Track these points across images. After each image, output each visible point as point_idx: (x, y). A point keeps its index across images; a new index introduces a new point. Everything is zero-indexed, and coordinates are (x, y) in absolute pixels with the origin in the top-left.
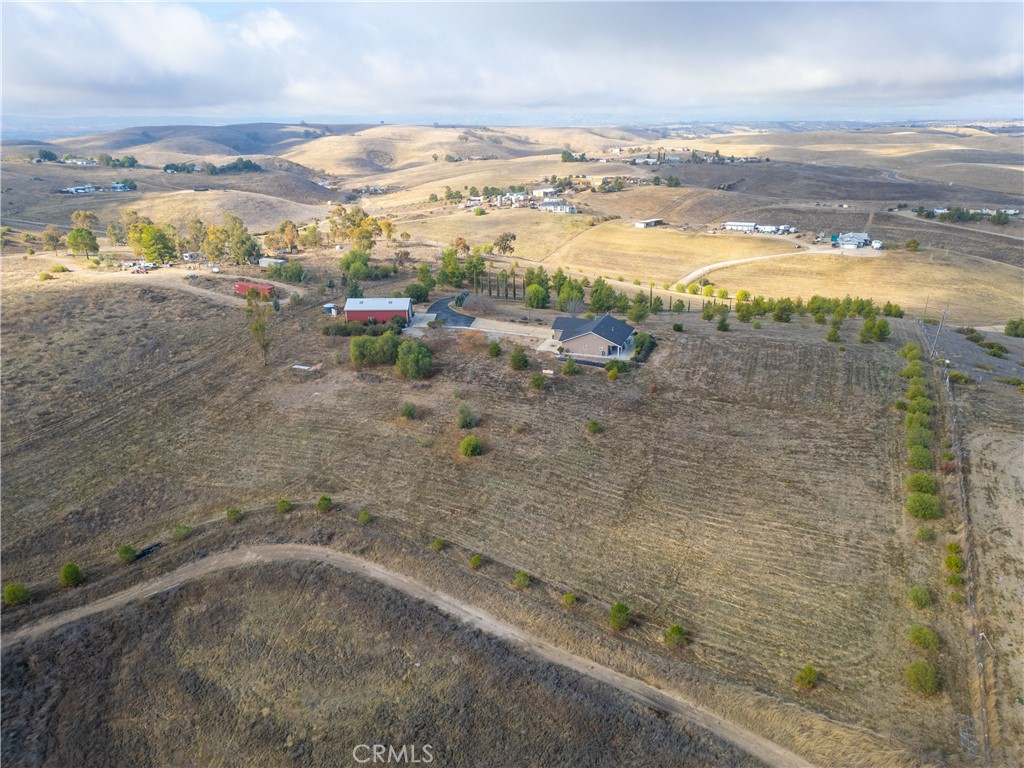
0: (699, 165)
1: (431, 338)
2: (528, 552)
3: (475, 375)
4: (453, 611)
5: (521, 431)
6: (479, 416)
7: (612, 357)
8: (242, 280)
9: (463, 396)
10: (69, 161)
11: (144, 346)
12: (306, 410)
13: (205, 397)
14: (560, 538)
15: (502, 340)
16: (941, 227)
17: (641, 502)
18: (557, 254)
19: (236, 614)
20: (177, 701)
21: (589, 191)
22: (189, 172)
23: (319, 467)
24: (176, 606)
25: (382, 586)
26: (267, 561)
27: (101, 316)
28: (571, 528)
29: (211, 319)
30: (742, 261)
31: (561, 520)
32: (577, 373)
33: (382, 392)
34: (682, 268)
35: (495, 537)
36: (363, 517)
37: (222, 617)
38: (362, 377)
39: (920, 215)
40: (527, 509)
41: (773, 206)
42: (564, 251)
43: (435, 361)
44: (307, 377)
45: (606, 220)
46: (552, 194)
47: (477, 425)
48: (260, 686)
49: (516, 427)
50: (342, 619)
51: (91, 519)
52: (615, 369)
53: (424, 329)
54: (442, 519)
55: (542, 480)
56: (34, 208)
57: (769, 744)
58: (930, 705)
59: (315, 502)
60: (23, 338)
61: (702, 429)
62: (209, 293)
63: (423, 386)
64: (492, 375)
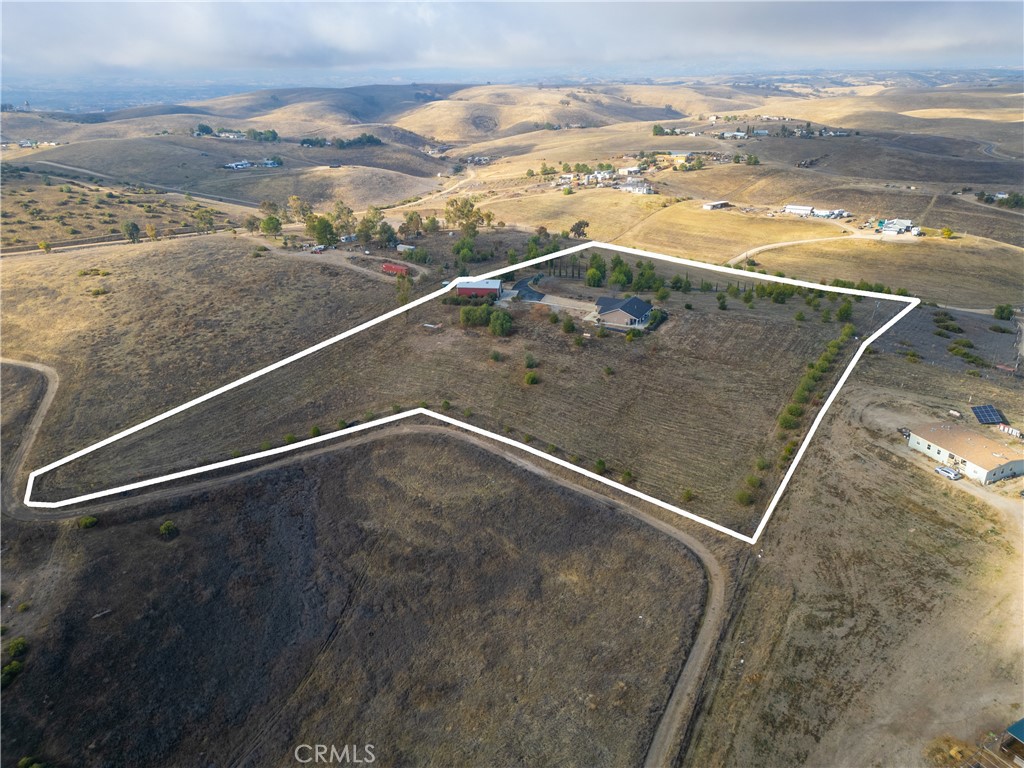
0: (787, 139)
1: (512, 309)
2: (557, 435)
3: (539, 335)
4: (513, 461)
5: (563, 371)
6: (538, 361)
7: (632, 326)
8: (386, 261)
9: (529, 348)
10: (223, 135)
11: (330, 307)
12: (433, 353)
13: (372, 342)
14: (576, 430)
15: (561, 312)
16: (996, 212)
17: (628, 414)
18: (629, 233)
19: (402, 455)
20: (377, 489)
21: (671, 169)
22: (321, 146)
23: (442, 386)
24: (371, 450)
25: (477, 447)
26: (416, 432)
27: (300, 285)
28: (583, 426)
29: (370, 290)
30: (790, 243)
31: (579, 421)
32: (607, 336)
33: (480, 343)
34: (736, 249)
35: (540, 428)
36: (467, 413)
37: (394, 457)
38: (467, 334)
39: (980, 200)
40: (560, 414)
41: (844, 186)
42: (636, 230)
43: (514, 325)
44: (433, 332)
45: (678, 201)
46: (636, 172)
47: (536, 367)
48: (416, 485)
49: (560, 369)
50: (456, 460)
51: (319, 406)
52: (631, 335)
53: (509, 302)
54: (511, 417)
55: (571, 400)
56: (205, 182)
57: (660, 522)
58: (744, 509)
59: (441, 404)
60: (256, 299)
61: (679, 375)
62: (365, 270)
63: (505, 341)
64: (550, 335)
